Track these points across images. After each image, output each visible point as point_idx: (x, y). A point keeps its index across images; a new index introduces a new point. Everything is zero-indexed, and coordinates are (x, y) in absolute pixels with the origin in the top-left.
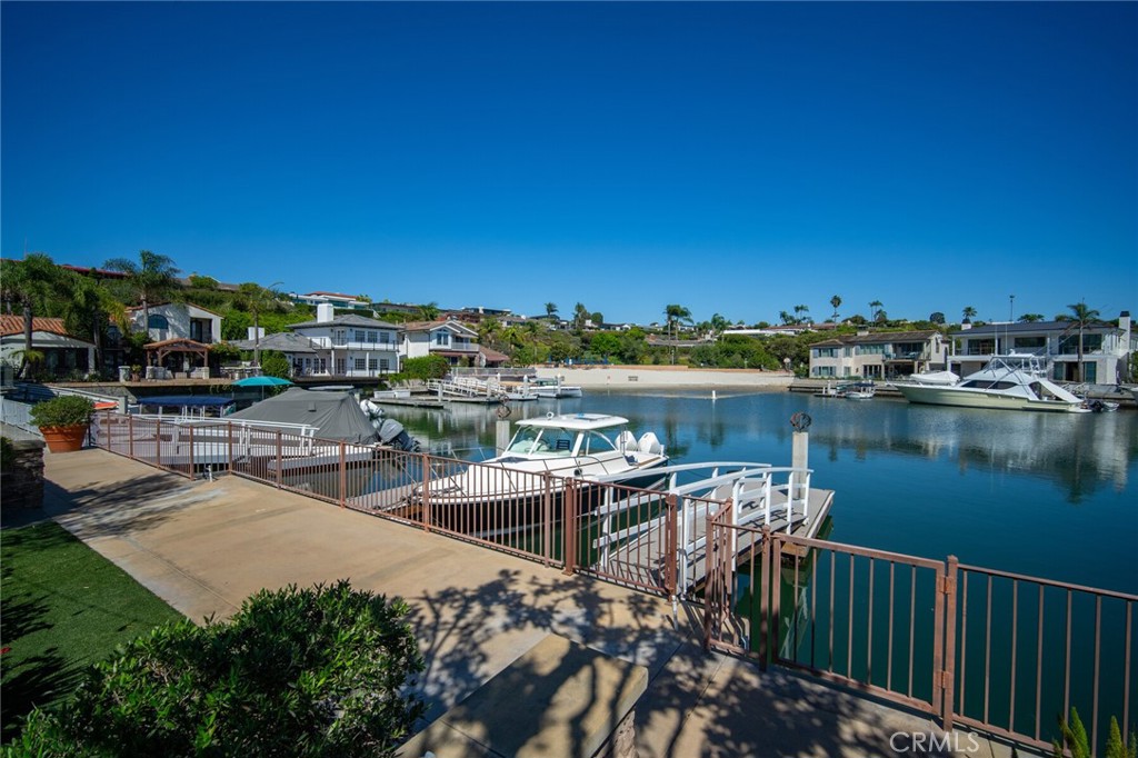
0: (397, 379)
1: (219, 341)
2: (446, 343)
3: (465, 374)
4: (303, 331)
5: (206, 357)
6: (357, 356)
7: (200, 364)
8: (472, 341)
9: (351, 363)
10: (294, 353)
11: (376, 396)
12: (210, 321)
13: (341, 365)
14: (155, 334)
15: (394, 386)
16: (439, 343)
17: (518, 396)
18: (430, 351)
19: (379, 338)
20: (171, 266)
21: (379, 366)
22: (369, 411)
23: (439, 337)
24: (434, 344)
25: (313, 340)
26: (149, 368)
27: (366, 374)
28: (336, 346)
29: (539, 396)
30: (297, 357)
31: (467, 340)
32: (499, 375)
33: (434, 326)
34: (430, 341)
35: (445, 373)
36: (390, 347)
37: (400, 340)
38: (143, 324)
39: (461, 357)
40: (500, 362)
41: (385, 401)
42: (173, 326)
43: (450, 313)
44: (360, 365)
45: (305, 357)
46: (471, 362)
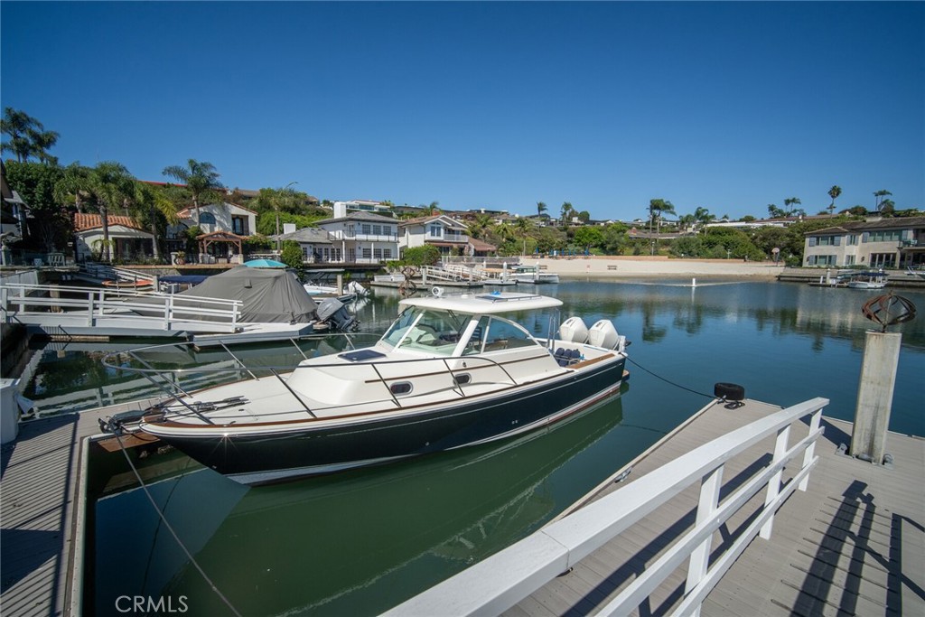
0: (395, 265)
1: (255, 233)
2: (439, 235)
3: (455, 262)
4: (325, 226)
5: (240, 246)
6: (365, 246)
7: (236, 252)
8: (464, 233)
9: (359, 252)
10: (314, 244)
11: (376, 279)
12: (247, 216)
13: (352, 254)
14: (206, 228)
15: (392, 271)
16: (433, 234)
17: (498, 282)
18: (425, 242)
20: (213, 171)
21: (383, 254)
22: (356, 291)
23: (433, 230)
24: (428, 236)
25: (332, 233)
26: (200, 255)
27: (374, 261)
28: (346, 238)
29: (517, 282)
30: (318, 247)
31: (458, 232)
32: (485, 263)
33: (428, 221)
34: (425, 233)
35: (436, 261)
36: (392, 238)
37: (401, 232)
38: (196, 220)
39: (452, 247)
40: (486, 252)
41: (382, 284)
42: (221, 224)
43: (446, 212)
44: (367, 254)
45: (324, 247)
46: (461, 252)
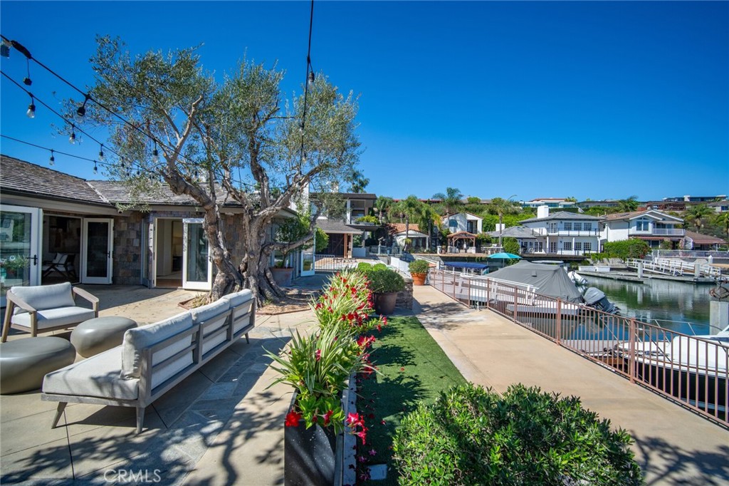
0: (598, 258)
1: (481, 232)
2: (646, 229)
3: (667, 255)
4: (528, 224)
5: (474, 241)
6: (567, 240)
7: (471, 245)
8: (676, 226)
9: (560, 245)
10: (522, 239)
11: (580, 269)
12: (477, 221)
13: (554, 246)
14: (452, 229)
15: (596, 263)
16: (639, 228)
18: (629, 236)
19: (583, 227)
20: (459, 193)
21: (582, 247)
22: (575, 279)
23: (639, 225)
24: (633, 230)
25: (535, 230)
26: (449, 247)
27: (572, 253)
28: (550, 234)
30: (524, 241)
31: (669, 226)
32: (711, 257)
33: (633, 216)
34: (629, 227)
35: (644, 254)
36: (593, 233)
37: (602, 227)
38: (447, 225)
39: (662, 241)
41: (587, 273)
42: (460, 226)
43: (650, 204)
44: (568, 246)
45: (529, 241)
46: (675, 245)
